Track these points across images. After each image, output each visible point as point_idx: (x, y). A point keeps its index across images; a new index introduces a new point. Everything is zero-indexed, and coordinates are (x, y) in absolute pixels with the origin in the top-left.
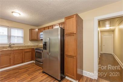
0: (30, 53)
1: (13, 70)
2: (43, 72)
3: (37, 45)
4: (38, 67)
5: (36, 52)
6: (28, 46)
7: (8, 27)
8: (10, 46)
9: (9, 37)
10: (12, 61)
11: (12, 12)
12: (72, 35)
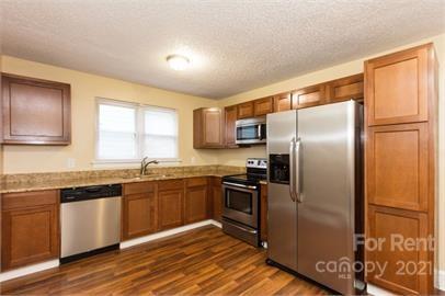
0: (204, 191)
1: (163, 246)
2: (271, 263)
3: (216, 163)
4: (237, 242)
5: (227, 189)
6: (191, 169)
7: (136, 105)
8: (144, 170)
9: (140, 137)
10: (156, 217)
11: (168, 58)
12: (407, 127)
